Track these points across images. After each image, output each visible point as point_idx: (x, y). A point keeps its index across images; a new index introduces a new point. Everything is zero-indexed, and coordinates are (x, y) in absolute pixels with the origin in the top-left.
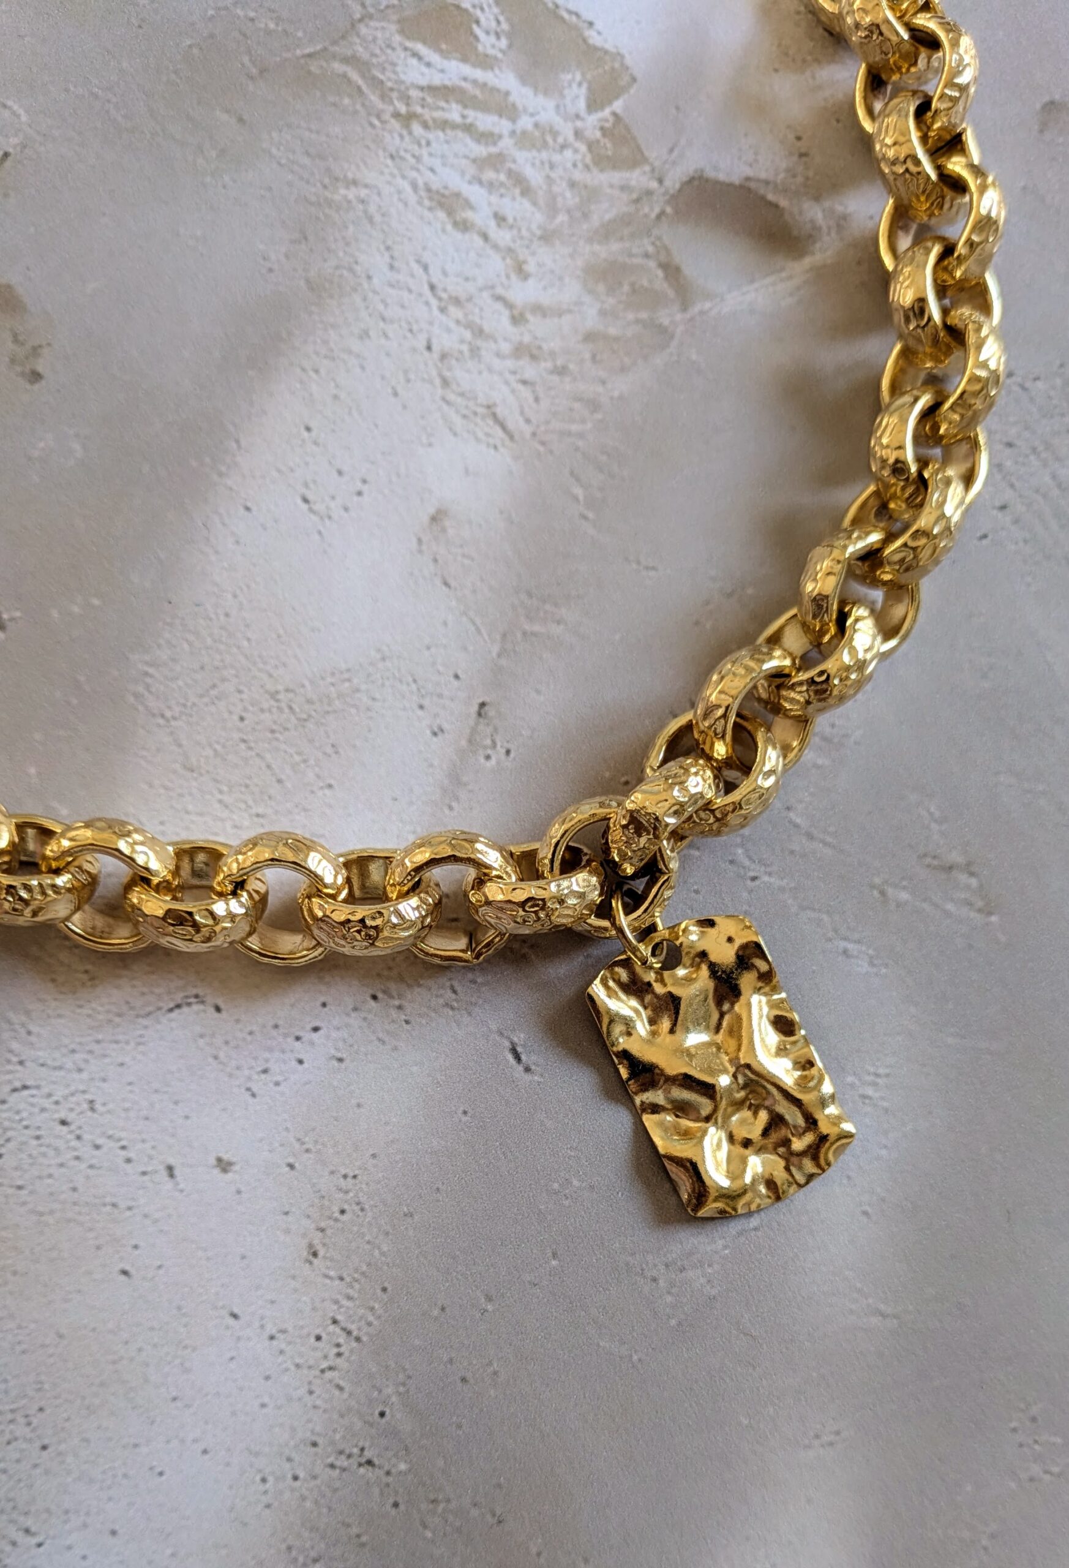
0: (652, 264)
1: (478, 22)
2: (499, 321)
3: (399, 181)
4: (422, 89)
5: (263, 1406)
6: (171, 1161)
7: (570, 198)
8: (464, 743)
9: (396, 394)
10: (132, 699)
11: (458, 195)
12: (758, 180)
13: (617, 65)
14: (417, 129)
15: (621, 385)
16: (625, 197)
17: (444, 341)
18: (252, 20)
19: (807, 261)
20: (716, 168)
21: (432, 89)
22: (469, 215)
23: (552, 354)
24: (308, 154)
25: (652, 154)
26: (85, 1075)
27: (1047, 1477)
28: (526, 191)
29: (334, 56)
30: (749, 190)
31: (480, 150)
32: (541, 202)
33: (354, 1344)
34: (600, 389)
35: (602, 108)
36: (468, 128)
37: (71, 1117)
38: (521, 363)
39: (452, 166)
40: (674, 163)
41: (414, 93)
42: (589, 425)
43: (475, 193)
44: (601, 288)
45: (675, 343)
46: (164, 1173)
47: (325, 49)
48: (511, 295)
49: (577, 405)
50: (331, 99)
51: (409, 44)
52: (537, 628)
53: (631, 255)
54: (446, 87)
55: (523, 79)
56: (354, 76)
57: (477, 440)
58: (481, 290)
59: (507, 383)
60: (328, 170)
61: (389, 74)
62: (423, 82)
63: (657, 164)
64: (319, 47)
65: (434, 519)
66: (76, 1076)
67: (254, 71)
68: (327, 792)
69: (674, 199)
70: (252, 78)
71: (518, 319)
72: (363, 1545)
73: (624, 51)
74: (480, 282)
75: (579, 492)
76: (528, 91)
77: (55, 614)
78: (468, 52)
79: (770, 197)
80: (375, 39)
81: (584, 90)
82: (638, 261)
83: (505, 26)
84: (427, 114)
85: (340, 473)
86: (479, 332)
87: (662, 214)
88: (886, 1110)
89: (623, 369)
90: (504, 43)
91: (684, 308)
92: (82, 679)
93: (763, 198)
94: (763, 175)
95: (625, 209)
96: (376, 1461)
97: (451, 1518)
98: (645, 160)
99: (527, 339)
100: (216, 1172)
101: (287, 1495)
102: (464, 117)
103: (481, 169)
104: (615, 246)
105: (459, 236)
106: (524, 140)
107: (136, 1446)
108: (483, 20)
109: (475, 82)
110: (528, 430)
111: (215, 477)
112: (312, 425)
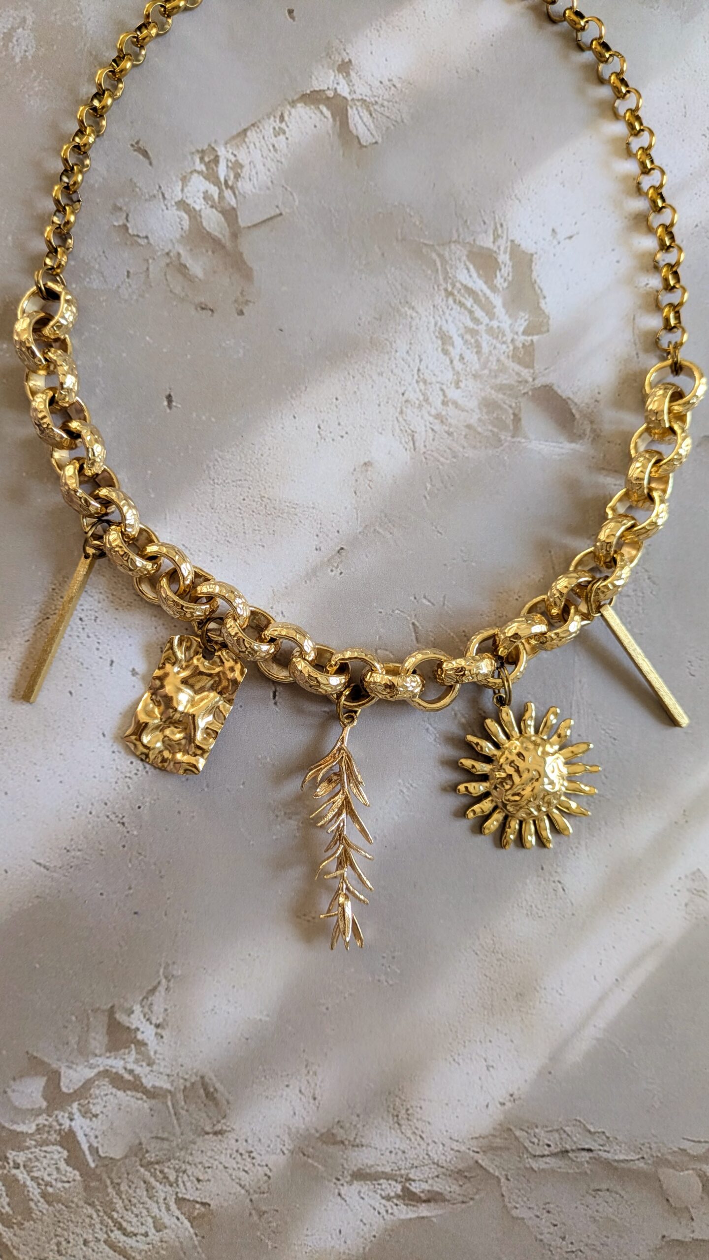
0: (511, 411)
1: (500, 270)
2: (436, 399)
3: (431, 318)
4: (462, 284)
5: (95, 777)
6: (114, 659)
7: (494, 366)
8: (326, 559)
9: (379, 405)
10: (205, 467)
11: (451, 338)
12: (573, 401)
13: (545, 321)
14: (451, 300)
15: (470, 453)
16: (516, 377)
17: (410, 395)
18: (411, 216)
19: (573, 445)
20: (559, 387)
21: (466, 288)
22: (450, 348)
23: (450, 425)
24: (401, 285)
25: (537, 366)
26: (100, 605)
27: (385, 984)
28: (478, 353)
29: (435, 251)
30: (567, 403)
31: (471, 325)
32: (482, 360)
33: (144, 773)
34: (461, 450)
35: (529, 335)
36: (471, 312)
37: (85, 619)
38: (436, 421)
39: (455, 324)
40: (544, 375)
41: (458, 285)
42: (448, 462)
43: (458, 341)
44: (485, 410)
45: (501, 448)
46: (109, 662)
47: (433, 246)
48: (447, 392)
49: (448, 451)
50: (424, 267)
51: (468, 263)
52: (380, 531)
53: (505, 403)
54: (472, 290)
55: (504, 305)
56: (439, 264)
57: (401, 443)
58: (438, 382)
59: (426, 426)
60: (406, 296)
61: (453, 271)
62: (464, 282)
63: (537, 371)
64: (431, 243)
65: (365, 464)
66: (96, 603)
67: (400, 237)
68: (261, 548)
69: (534, 390)
70: (397, 239)
71: (444, 403)
72: (102, 855)
73: (551, 317)
74: (439, 379)
75: (429, 486)
76: (503, 311)
77: (194, 415)
78: (489, 280)
79: (574, 411)
80: (455, 253)
81: (526, 324)
82: (505, 406)
83: (510, 278)
84: (458, 297)
85: (339, 424)
86: (426, 400)
87: (526, 393)
88: (407, 802)
89: (475, 447)
90: (506, 285)
91: (513, 437)
92: (190, 447)
93: (570, 410)
94: (576, 400)
95: (513, 383)
96: (126, 825)
97: (142, 864)
98: (533, 367)
99: (444, 413)
100: (130, 673)
101: (83, 818)
102: (472, 306)
103: (466, 332)
104: (501, 396)
105: (441, 355)
106: (490, 330)
107: (35, 764)
108: (503, 270)
109: (485, 294)
110: (423, 450)
111: (289, 397)
112: (339, 398)
